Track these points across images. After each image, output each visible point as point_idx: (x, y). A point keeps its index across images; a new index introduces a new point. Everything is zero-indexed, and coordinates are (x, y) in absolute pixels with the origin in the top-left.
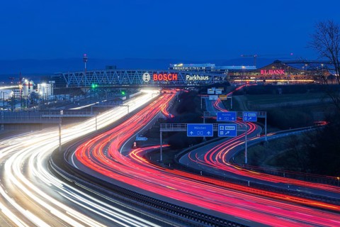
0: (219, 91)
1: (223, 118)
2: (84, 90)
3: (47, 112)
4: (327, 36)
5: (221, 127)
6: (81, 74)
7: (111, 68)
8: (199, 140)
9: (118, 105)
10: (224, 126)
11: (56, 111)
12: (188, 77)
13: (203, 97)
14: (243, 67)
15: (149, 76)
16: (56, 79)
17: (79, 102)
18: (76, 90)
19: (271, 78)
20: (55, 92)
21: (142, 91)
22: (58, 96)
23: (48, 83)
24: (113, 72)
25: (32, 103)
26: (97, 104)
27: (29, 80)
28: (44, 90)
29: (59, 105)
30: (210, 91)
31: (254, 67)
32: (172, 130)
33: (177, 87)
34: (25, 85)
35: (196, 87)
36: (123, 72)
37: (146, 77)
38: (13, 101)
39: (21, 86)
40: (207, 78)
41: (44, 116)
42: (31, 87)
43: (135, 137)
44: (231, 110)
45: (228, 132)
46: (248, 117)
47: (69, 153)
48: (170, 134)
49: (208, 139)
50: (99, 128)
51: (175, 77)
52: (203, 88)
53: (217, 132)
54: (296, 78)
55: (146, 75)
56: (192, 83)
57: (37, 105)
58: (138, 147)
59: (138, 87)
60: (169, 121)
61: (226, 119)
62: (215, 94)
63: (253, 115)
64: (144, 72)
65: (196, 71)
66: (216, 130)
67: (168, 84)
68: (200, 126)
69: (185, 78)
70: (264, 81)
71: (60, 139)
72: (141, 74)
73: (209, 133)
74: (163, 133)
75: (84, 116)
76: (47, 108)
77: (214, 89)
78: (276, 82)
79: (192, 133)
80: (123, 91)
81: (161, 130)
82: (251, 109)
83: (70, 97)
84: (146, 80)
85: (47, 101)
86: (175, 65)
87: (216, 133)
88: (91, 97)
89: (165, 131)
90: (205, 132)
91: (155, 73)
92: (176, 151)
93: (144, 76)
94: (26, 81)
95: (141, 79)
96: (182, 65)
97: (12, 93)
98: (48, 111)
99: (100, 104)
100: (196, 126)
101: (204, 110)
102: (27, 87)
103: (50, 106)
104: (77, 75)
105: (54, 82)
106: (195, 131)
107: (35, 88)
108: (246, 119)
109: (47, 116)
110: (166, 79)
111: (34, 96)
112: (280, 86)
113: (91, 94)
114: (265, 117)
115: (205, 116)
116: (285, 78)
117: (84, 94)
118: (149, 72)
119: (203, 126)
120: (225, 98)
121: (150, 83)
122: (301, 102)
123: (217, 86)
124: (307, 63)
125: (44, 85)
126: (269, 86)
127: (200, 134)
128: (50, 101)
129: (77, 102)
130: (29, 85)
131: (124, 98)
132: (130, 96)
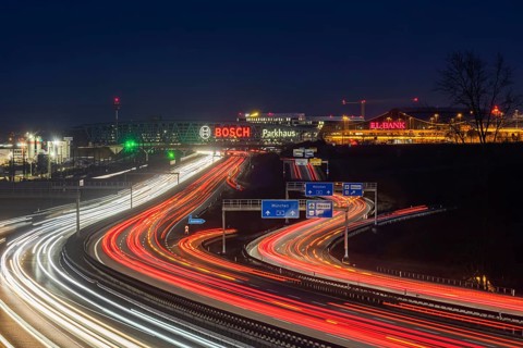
0: (310, 151)
1: (314, 191)
2: (114, 150)
3: (60, 182)
4: (465, 73)
5: (311, 205)
6: (111, 128)
9: (164, 172)
10: (316, 203)
12: (265, 131)
13: (287, 161)
14: (346, 118)
15: (209, 130)
16: (74, 134)
17: (107, 167)
19: (385, 134)
20: (74, 150)
21: (199, 152)
23: (63, 140)
24: (156, 125)
25: (38, 169)
26: (133, 171)
27: (36, 136)
28: (56, 149)
29: (79, 172)
30: (298, 152)
31: (361, 118)
32: (240, 208)
33: (251, 147)
34: (29, 143)
35: (276, 146)
36: (171, 125)
37: (205, 132)
38: (12, 168)
39: (22, 144)
40: (293, 133)
41: (55, 188)
42: (39, 146)
43: (187, 219)
44: (327, 180)
45: (321, 212)
46: (350, 191)
47: (92, 242)
50: (135, 205)
51: (247, 132)
52: (288, 148)
53: (305, 211)
54: (422, 134)
55: (205, 129)
56: (272, 141)
57: (48, 171)
58: (190, 232)
59: (193, 146)
61: (319, 194)
62: (303, 157)
63: (358, 187)
64: (202, 125)
65: (277, 123)
66: (303, 209)
67: (236, 142)
68: (280, 203)
69: (261, 134)
70: (376, 138)
71: (78, 221)
72: (197, 127)
73: (293, 212)
74: (226, 212)
75: (114, 187)
76: (61, 177)
77: (302, 150)
78: (393, 141)
79: (268, 212)
80: (171, 151)
81: (224, 209)
83: (96, 161)
84: (205, 136)
85: (61, 167)
86: (247, 115)
87: (303, 214)
88: (124, 161)
89: (229, 209)
90: (287, 211)
91: (218, 126)
93: (202, 130)
94: (31, 137)
95: (198, 134)
96: (256, 114)
97: (11, 154)
98: (62, 180)
99: (137, 171)
100: (275, 203)
102: (33, 146)
103: (65, 173)
104: (105, 128)
105: (70, 139)
106: (273, 211)
107: (44, 147)
108: (347, 192)
109: (60, 188)
110: (234, 135)
111: (42, 159)
112: (398, 146)
113: (124, 156)
114: (375, 190)
115: (288, 189)
116: (405, 135)
118: (209, 125)
119: (285, 203)
120: (318, 162)
121: (210, 141)
123: (307, 145)
124: (438, 112)
125: (57, 142)
126: (383, 145)
127: (280, 215)
128: (66, 165)
129: (104, 168)
130: (36, 143)
131: (173, 162)
132: (182, 159)
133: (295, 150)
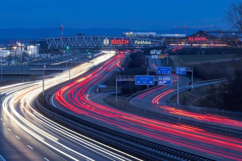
0: (159, 52)
1: (161, 71)
2: (61, 51)
3: (33, 66)
4: (238, 13)
5: (160, 78)
6: (59, 39)
7: (80, 35)
8: (144, 87)
9: (86, 62)
10: (162, 77)
11: (40, 66)
12: (136, 42)
13: (147, 56)
14: (176, 35)
15: (108, 41)
16: (41, 42)
17: (57, 59)
18: (55, 50)
19: (196, 43)
20: (40, 52)
22: (42, 55)
23: (35, 45)
24: (82, 38)
25: (23, 60)
26: (70, 61)
27: (22, 43)
28: (32, 50)
29: (43, 61)
30: (152, 52)
31: (184, 35)
32: (124, 80)
33: (129, 49)
34: (18, 47)
35: (142, 49)
36: (89, 38)
37: (106, 42)
38: (9, 58)
39: (15, 48)
40: (150, 42)
41: (32, 69)
42: (23, 48)
43: (98, 85)
44: (167, 66)
45: (165, 82)
46: (180, 71)
47: (50, 96)
48: (123, 83)
49: (151, 86)
50: (71, 78)
51: (127, 42)
52: (147, 50)
53: (157, 81)
54: (215, 43)
55: (106, 40)
56: (140, 46)
57: (27, 61)
58: (100, 92)
59: (100, 49)
60: (122, 74)
61: (164, 73)
62: (156, 54)
63: (183, 69)
64: (105, 38)
65: (142, 37)
66: (156, 80)
67: (122, 47)
68: (145, 77)
69: (134, 43)
70: (192, 45)
71: (43, 86)
72: (102, 39)
73: (151, 82)
74: (118, 82)
75: (61, 69)
76: (34, 64)
77: (155, 51)
78: (200, 46)
79: (139, 82)
80: (89, 51)
81: (117, 80)
82: (182, 66)
83: (51, 56)
84: (106, 44)
85: (34, 59)
86: (127, 33)
87: (156, 83)
88: (66, 56)
89: (119, 80)
90: (148, 81)
91: (112, 39)
92: (127, 95)
93: (105, 41)
94: (19, 44)
95: (103, 43)
96: (132, 33)
97: (9, 52)
98: (35, 65)
99: (73, 61)
100: (142, 77)
101: (148, 66)
102: (20, 48)
103: (36, 62)
104: (56, 39)
105: (39, 45)
106: (141, 81)
107: (26, 49)
108: (178, 72)
109: (34, 69)
110: (120, 43)
111: (25, 55)
112: (203, 49)
113: (66, 54)
114: (192, 71)
115: (148, 70)
116: (206, 43)
117: (61, 54)
118: (108, 38)
119: (147, 77)
120: (163, 57)
121: (108, 46)
122: (218, 61)
123: (157, 48)
124: (223, 32)
125: (32, 47)
126: (195, 48)
127: (144, 83)
128: (37, 58)
129: (56, 60)
130: (21, 47)
131: (90, 57)
132: (95, 55)
133: (151, 51)
